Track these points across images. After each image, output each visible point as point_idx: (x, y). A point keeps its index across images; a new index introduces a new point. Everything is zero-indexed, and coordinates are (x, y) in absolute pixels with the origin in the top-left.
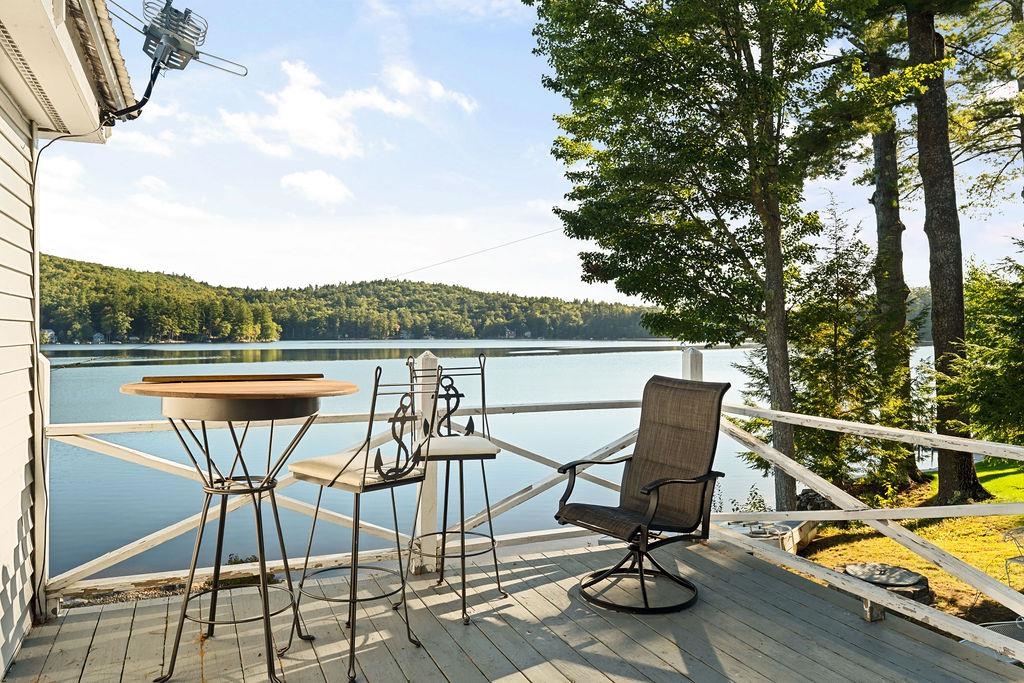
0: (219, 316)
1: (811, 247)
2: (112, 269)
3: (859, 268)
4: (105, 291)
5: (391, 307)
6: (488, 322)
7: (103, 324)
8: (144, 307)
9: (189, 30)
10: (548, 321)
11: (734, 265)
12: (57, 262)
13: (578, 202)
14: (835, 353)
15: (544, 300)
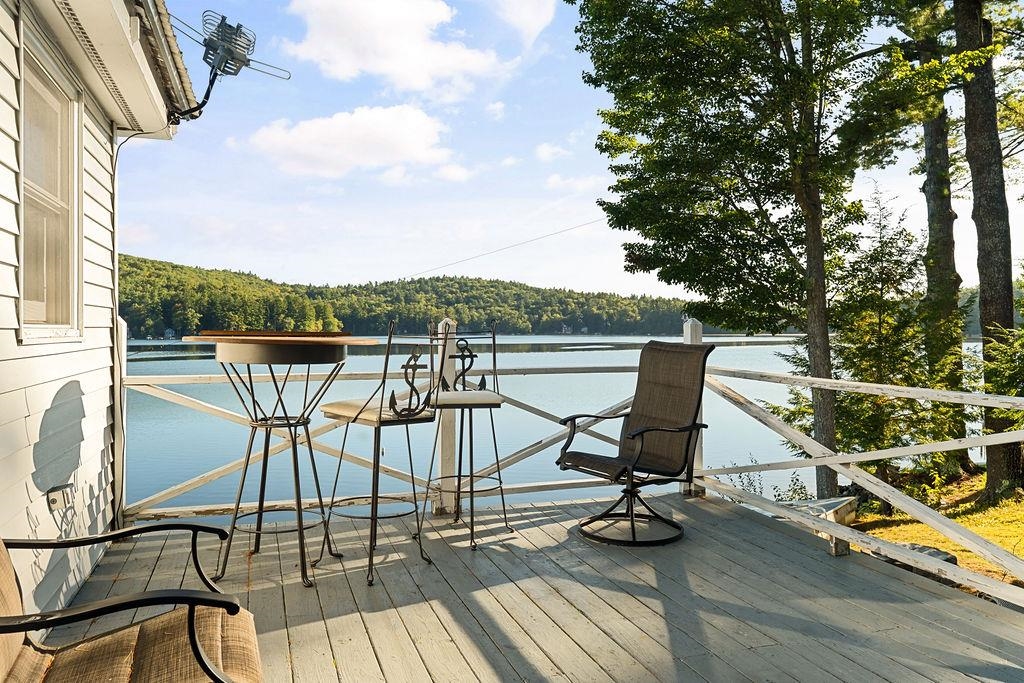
0: (283, 312)
1: (855, 236)
2: (182, 267)
3: (904, 256)
4: (176, 289)
5: (449, 303)
6: (545, 318)
7: (175, 320)
8: (212, 304)
9: (242, 41)
10: (605, 317)
11: (776, 254)
12: (132, 261)
13: (621, 193)
14: (879, 341)
15: (601, 296)
